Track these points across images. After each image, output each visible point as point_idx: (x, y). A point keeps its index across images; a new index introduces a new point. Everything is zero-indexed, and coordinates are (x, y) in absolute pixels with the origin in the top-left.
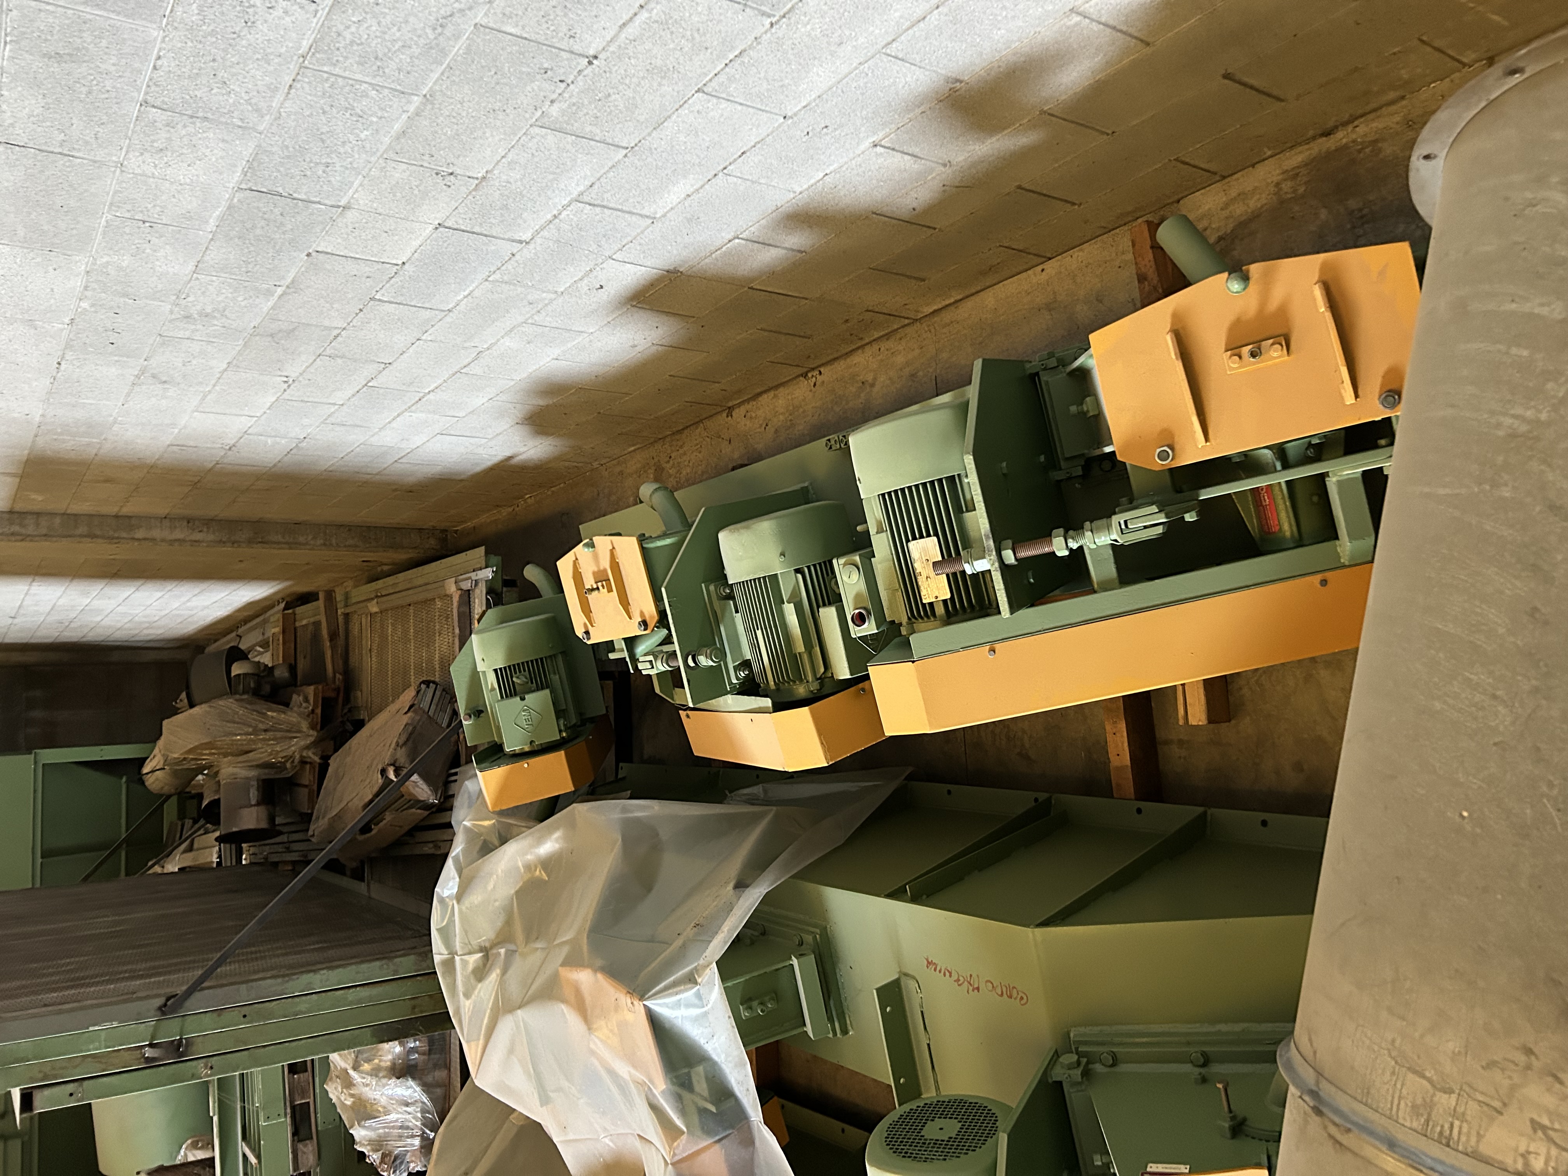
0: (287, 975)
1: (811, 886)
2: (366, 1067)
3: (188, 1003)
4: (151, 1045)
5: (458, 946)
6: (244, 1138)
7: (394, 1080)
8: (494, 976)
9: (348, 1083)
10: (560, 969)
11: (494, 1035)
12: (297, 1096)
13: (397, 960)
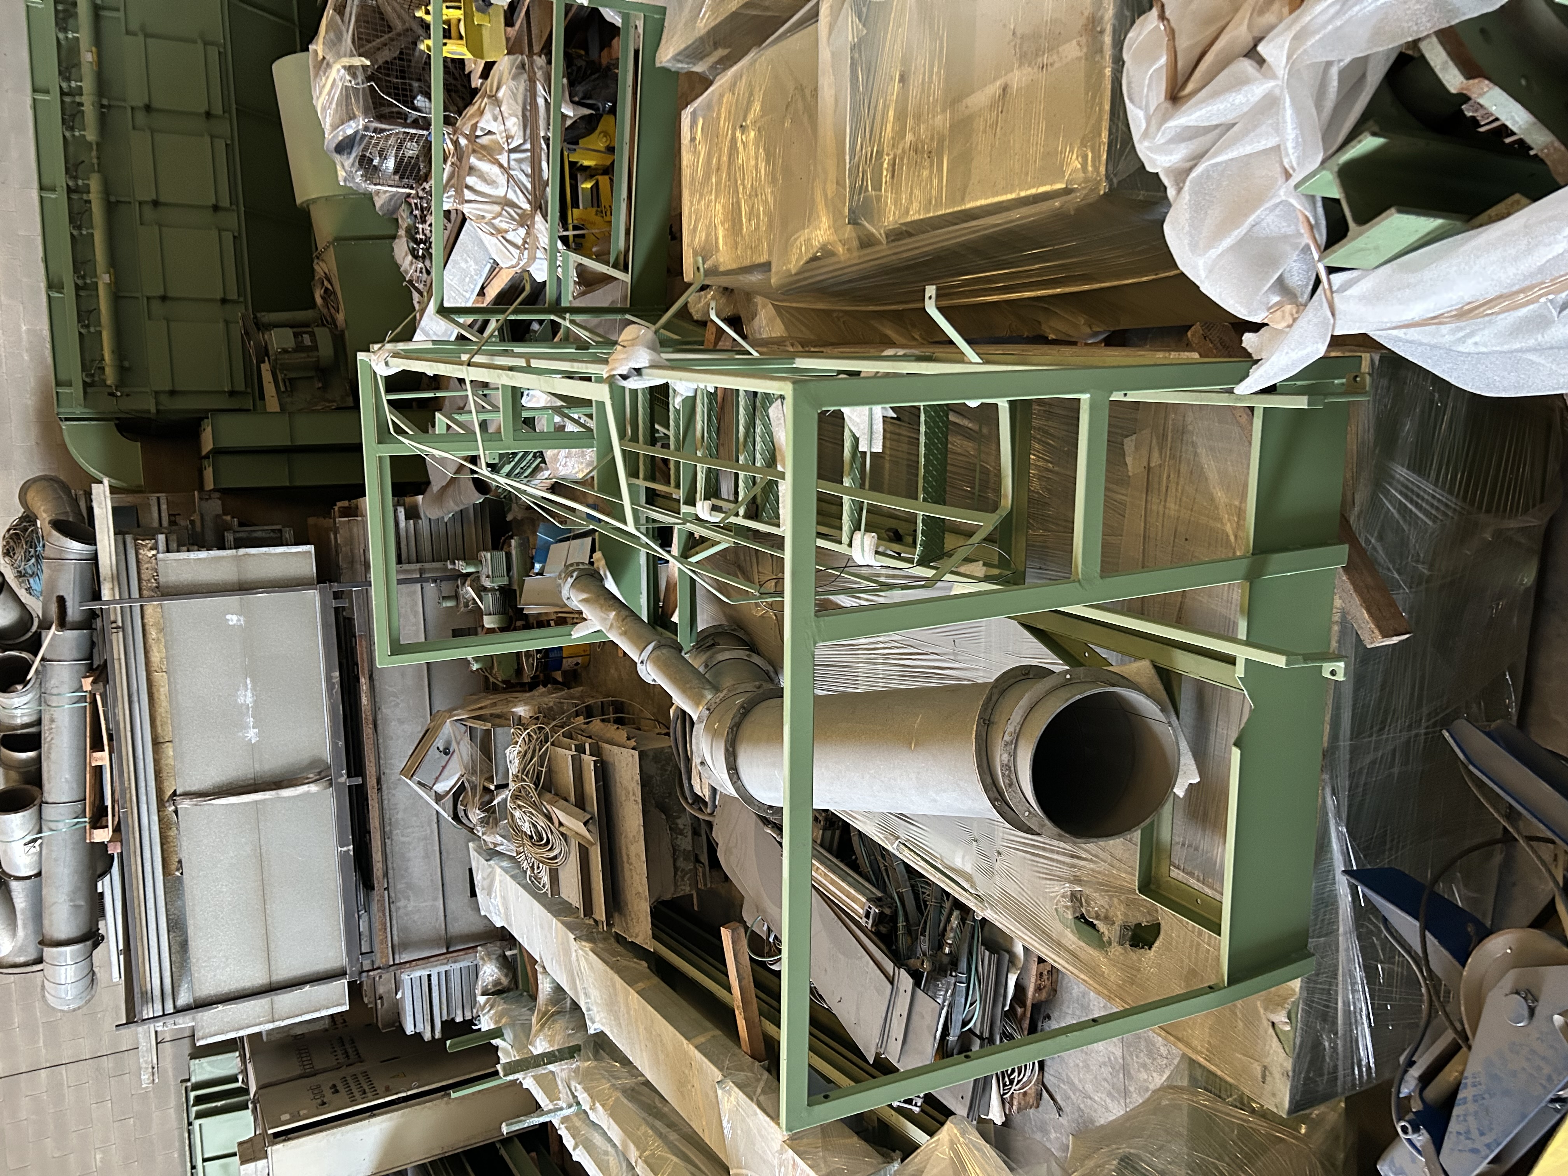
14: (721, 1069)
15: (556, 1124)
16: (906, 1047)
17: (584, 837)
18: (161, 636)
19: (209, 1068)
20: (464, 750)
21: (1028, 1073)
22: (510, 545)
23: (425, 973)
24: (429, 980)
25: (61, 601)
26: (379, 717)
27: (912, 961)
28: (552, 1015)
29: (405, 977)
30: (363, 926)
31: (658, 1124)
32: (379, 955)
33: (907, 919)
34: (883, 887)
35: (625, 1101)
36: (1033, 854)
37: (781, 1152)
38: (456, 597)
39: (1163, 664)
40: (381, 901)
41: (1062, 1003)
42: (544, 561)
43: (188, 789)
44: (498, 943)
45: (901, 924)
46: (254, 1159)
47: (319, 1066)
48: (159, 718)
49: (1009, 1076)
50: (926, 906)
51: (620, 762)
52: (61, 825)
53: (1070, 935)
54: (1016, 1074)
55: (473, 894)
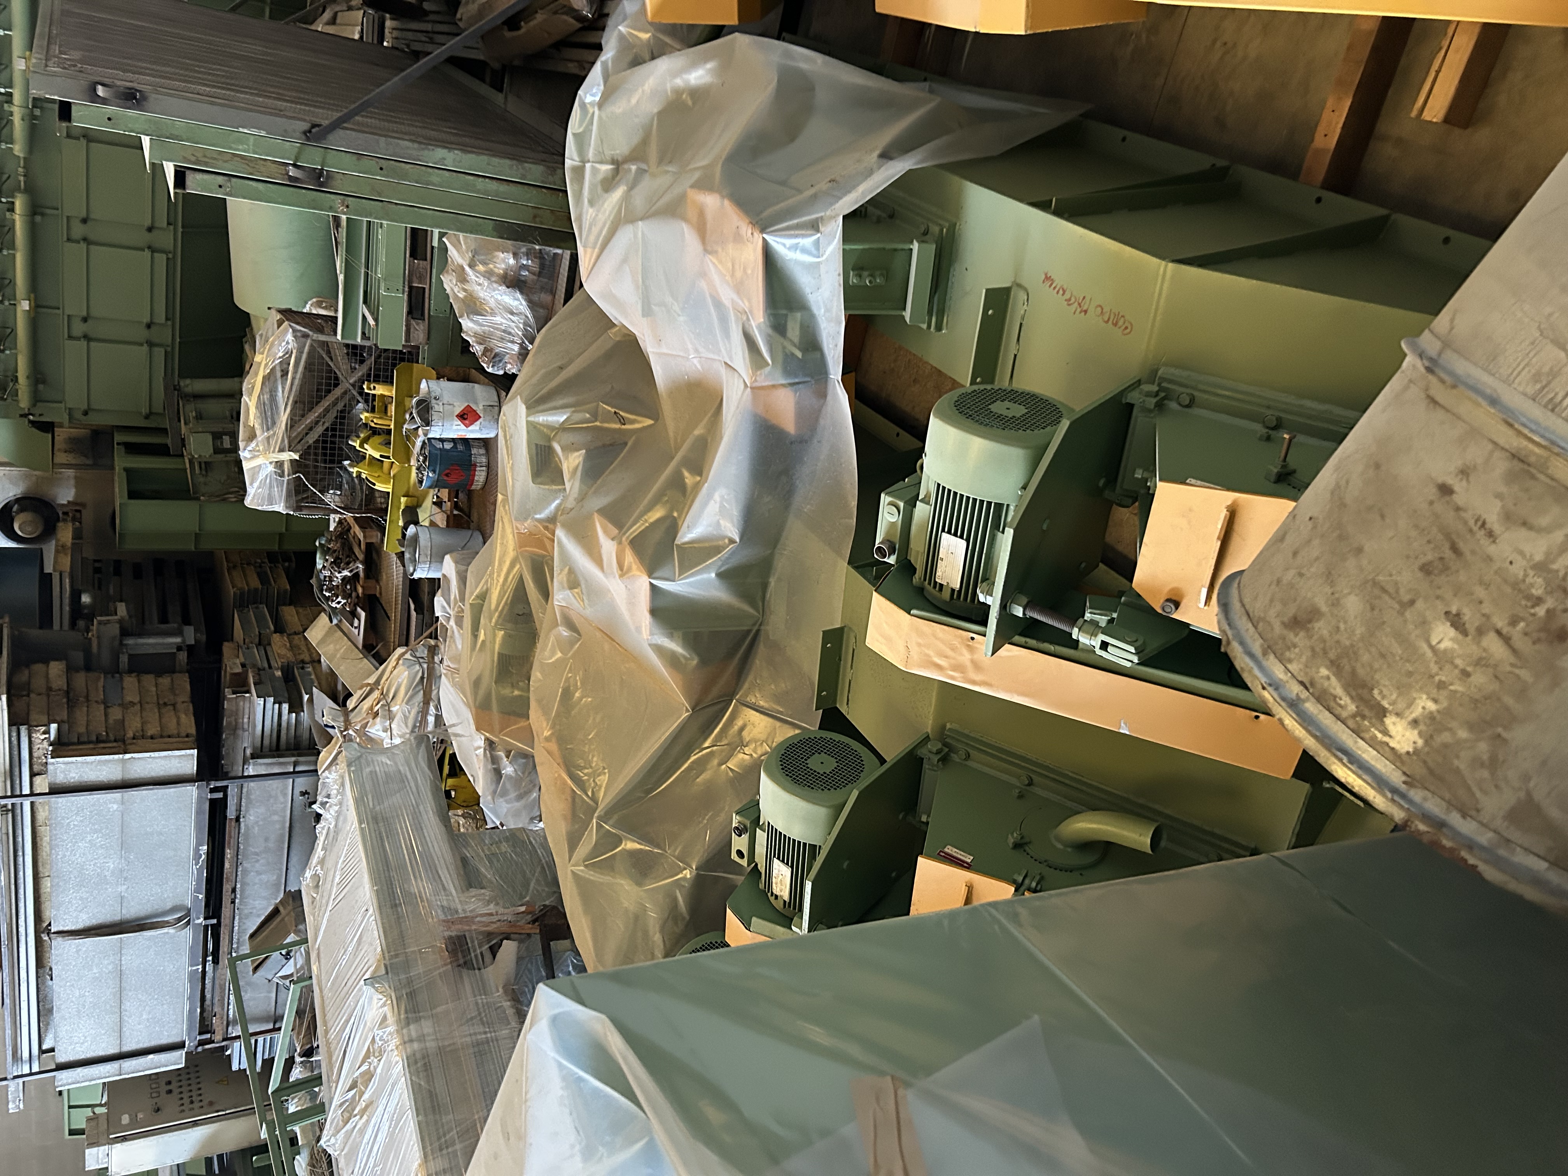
0: (424, 144)
1: (955, 179)
2: (481, 268)
3: (331, 137)
4: (295, 165)
5: (591, 154)
6: (365, 302)
7: (504, 288)
8: (618, 194)
9: (463, 278)
10: (689, 190)
11: (609, 246)
12: (415, 279)
13: (526, 165)
23: (253, 1038)
24: (256, 1042)
43: (61, 929)
46: (98, 1145)
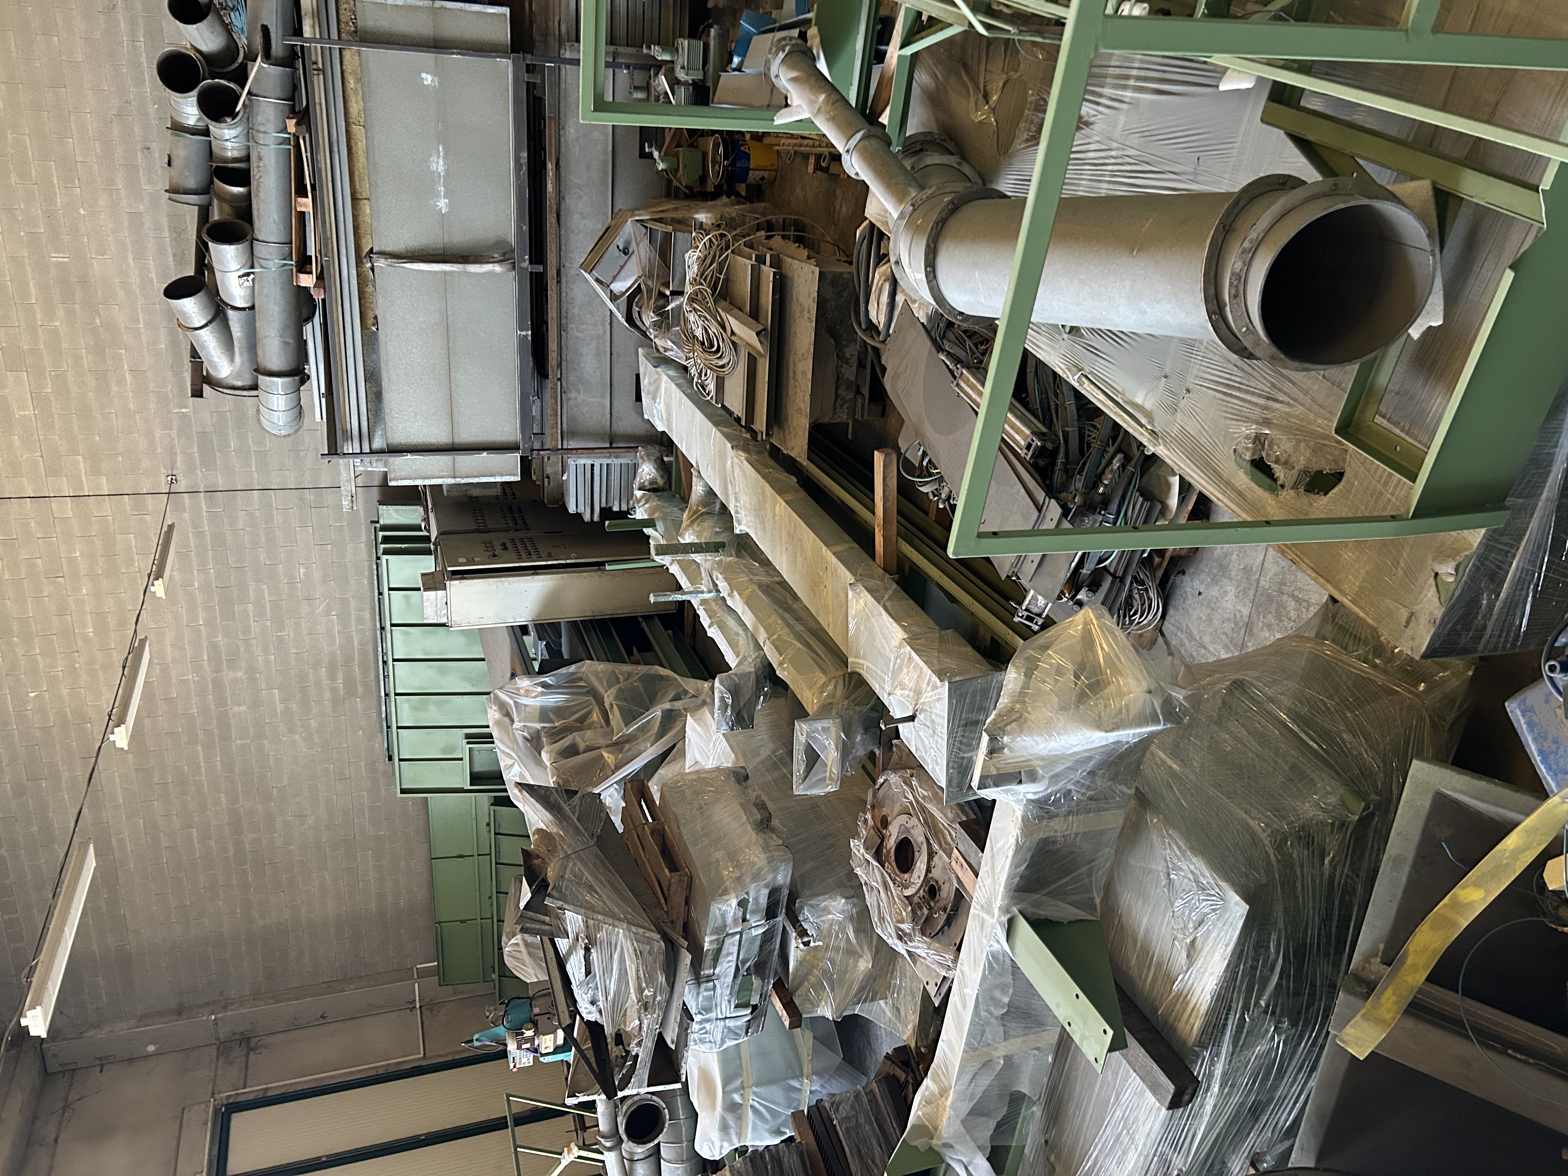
14: (854, 575)
15: (695, 603)
16: (1040, 570)
17: (754, 348)
18: (359, 86)
19: (395, 515)
20: (643, 251)
21: (1150, 617)
22: (709, 35)
23: (589, 462)
24: (592, 470)
25: (265, 30)
26: (563, 207)
27: (1064, 495)
28: (702, 514)
29: (571, 462)
30: (535, 411)
31: (786, 615)
32: (549, 439)
33: (1067, 456)
34: (1049, 424)
35: (760, 594)
36: (1225, 394)
37: (900, 646)
38: (647, 88)
39: (1446, 185)
40: (554, 389)
41: (1201, 561)
42: (743, 55)
43: (383, 248)
44: (657, 447)
45: (1061, 459)
46: (435, 589)
47: (490, 526)
48: (357, 173)
49: (1130, 617)
50: (1089, 447)
51: (799, 277)
52: (271, 263)
53: (1243, 476)
54: (1138, 616)
55: (639, 398)
